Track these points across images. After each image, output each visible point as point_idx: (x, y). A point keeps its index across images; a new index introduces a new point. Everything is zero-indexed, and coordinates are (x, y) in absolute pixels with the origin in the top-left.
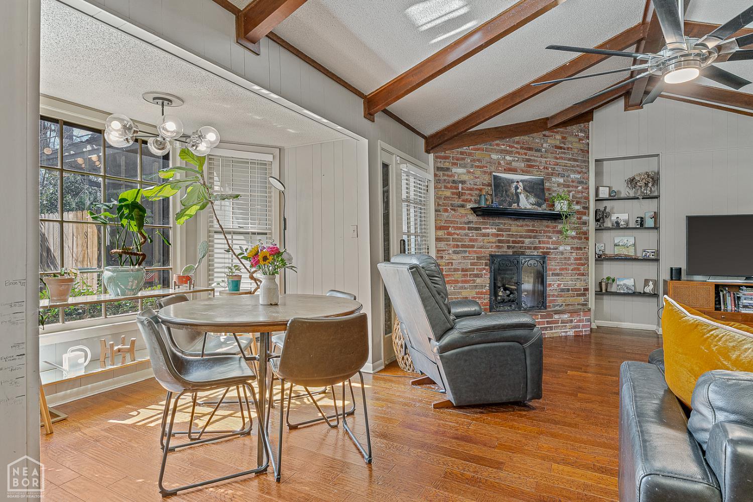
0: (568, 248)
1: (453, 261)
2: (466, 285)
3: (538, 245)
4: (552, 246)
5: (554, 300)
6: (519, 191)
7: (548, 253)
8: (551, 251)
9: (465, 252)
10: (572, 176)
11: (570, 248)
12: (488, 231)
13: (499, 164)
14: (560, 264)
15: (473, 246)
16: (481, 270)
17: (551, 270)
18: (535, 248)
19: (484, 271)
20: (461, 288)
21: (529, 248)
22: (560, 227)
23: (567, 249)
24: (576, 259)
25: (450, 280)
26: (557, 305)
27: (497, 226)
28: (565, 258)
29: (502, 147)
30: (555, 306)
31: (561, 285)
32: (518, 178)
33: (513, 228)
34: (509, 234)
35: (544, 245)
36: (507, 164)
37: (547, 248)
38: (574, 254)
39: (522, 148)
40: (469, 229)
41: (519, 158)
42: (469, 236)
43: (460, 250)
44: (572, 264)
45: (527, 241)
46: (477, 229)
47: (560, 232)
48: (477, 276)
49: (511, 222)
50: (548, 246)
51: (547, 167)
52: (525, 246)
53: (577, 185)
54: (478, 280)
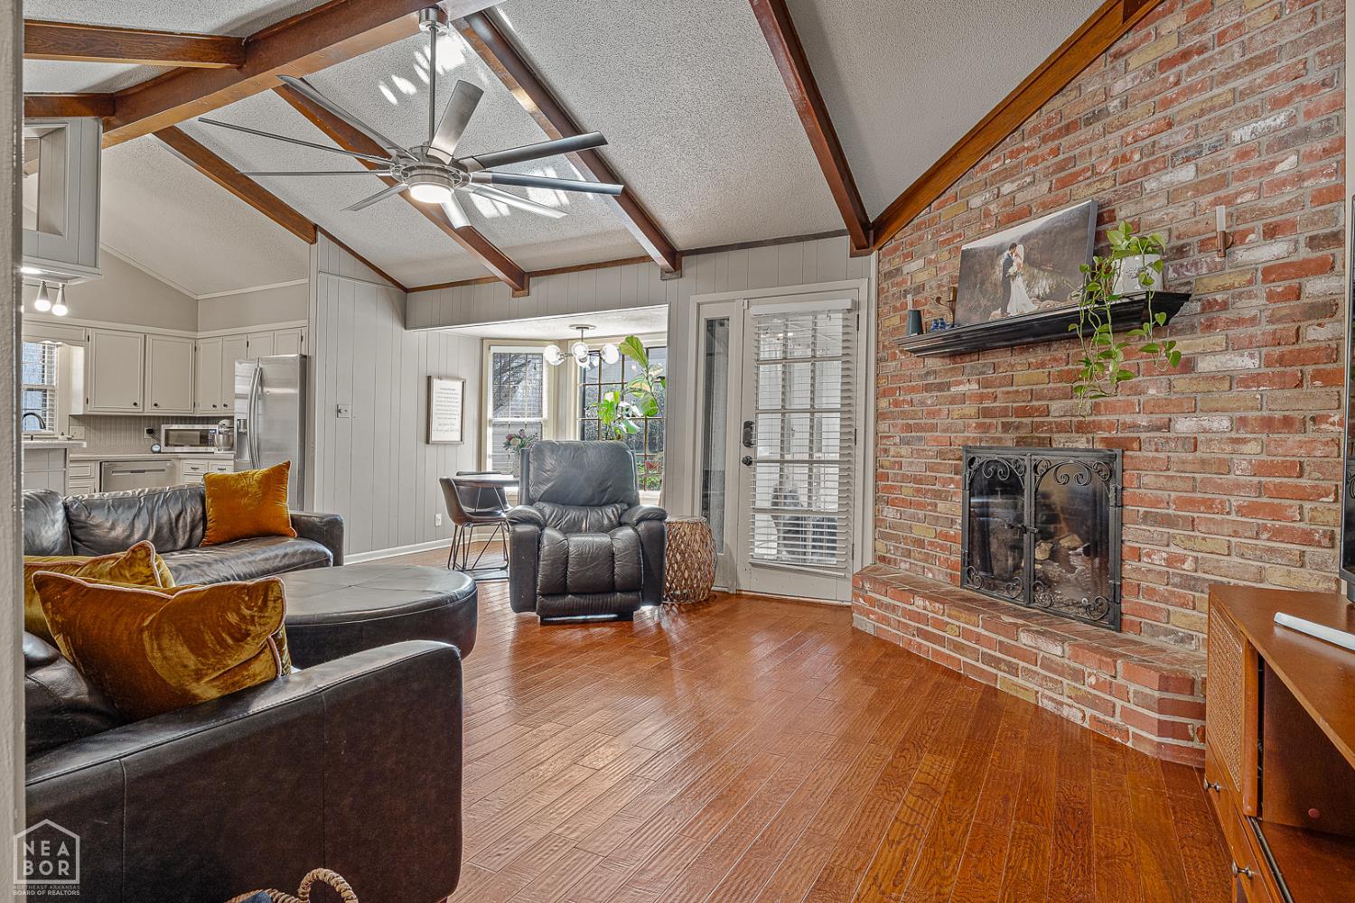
0: (1221, 423)
1: (901, 459)
2: (921, 514)
3: (1092, 418)
4: (1143, 420)
5: (1154, 608)
6: (1011, 271)
7: (1125, 445)
8: (1143, 436)
9: (920, 439)
10: (1242, 134)
11: (1226, 423)
12: (961, 388)
13: (987, 214)
14: (1180, 484)
15: (933, 428)
16: (946, 482)
17: (1141, 501)
18: (1081, 428)
19: (952, 486)
20: (913, 517)
21: (1062, 428)
22: (1184, 345)
23: (1215, 426)
24: (1261, 469)
25: (896, 498)
26: (1167, 633)
27: (981, 373)
28: (1203, 462)
29: (995, 166)
30: (1155, 632)
31: (1183, 562)
32: (1015, 235)
33: (1021, 375)
34: (1008, 393)
35: (1113, 418)
36: (1005, 206)
37: (1126, 427)
38: (1252, 448)
39: (1044, 140)
40: (927, 388)
41: (1034, 174)
42: (926, 405)
43: (911, 437)
44: (1238, 486)
45: (1056, 407)
46: (942, 387)
47: (1187, 366)
48: (938, 495)
49: (1012, 360)
50: (1128, 419)
51: (1124, 156)
52: (1051, 423)
53: (1267, 158)
54: (941, 506)
